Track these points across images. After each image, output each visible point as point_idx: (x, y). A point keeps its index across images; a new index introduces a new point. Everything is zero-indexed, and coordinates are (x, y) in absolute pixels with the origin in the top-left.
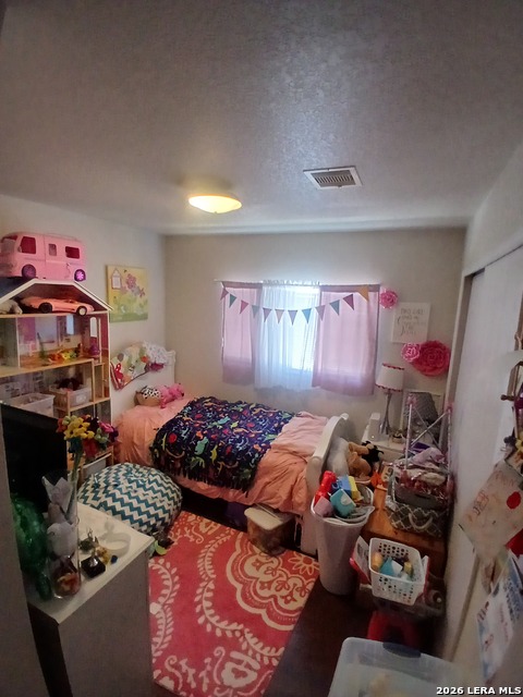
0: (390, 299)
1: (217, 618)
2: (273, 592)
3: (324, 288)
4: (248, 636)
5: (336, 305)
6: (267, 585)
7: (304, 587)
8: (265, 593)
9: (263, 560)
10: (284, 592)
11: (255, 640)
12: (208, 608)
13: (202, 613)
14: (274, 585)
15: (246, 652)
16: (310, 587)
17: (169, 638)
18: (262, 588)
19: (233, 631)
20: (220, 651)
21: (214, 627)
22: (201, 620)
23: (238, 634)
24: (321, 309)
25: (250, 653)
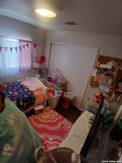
0: (35, 46)
1: (56, 127)
2: (53, 116)
3: (20, 40)
4: (61, 122)
5: (24, 46)
6: (51, 116)
7: (53, 111)
8: (52, 117)
9: (43, 114)
10: (53, 114)
11: (62, 121)
12: (54, 128)
13: (54, 129)
14: (51, 115)
15: (65, 124)
16: (53, 110)
17: (60, 137)
18: (51, 117)
19: (60, 124)
20: (64, 128)
21: (58, 127)
22: (56, 130)
23: (61, 124)
24: (20, 48)
25: (65, 123)
